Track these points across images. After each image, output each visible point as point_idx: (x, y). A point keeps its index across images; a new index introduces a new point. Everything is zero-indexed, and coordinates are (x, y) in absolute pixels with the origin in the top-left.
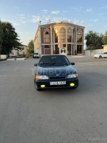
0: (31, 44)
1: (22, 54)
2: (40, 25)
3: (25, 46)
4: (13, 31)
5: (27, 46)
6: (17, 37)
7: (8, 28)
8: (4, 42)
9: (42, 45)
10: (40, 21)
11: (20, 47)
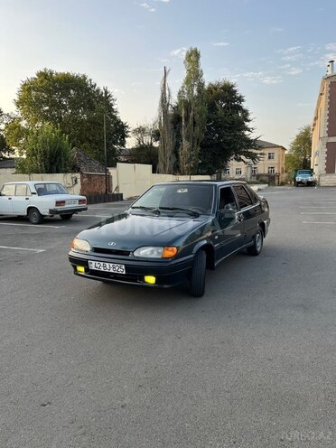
0: (304, 140)
1: (266, 172)
2: (330, 73)
3: (279, 147)
4: (235, 105)
5: (284, 149)
6: (249, 121)
7: (224, 99)
8: (209, 139)
9: (328, 143)
10: (332, 61)
11: (254, 151)
